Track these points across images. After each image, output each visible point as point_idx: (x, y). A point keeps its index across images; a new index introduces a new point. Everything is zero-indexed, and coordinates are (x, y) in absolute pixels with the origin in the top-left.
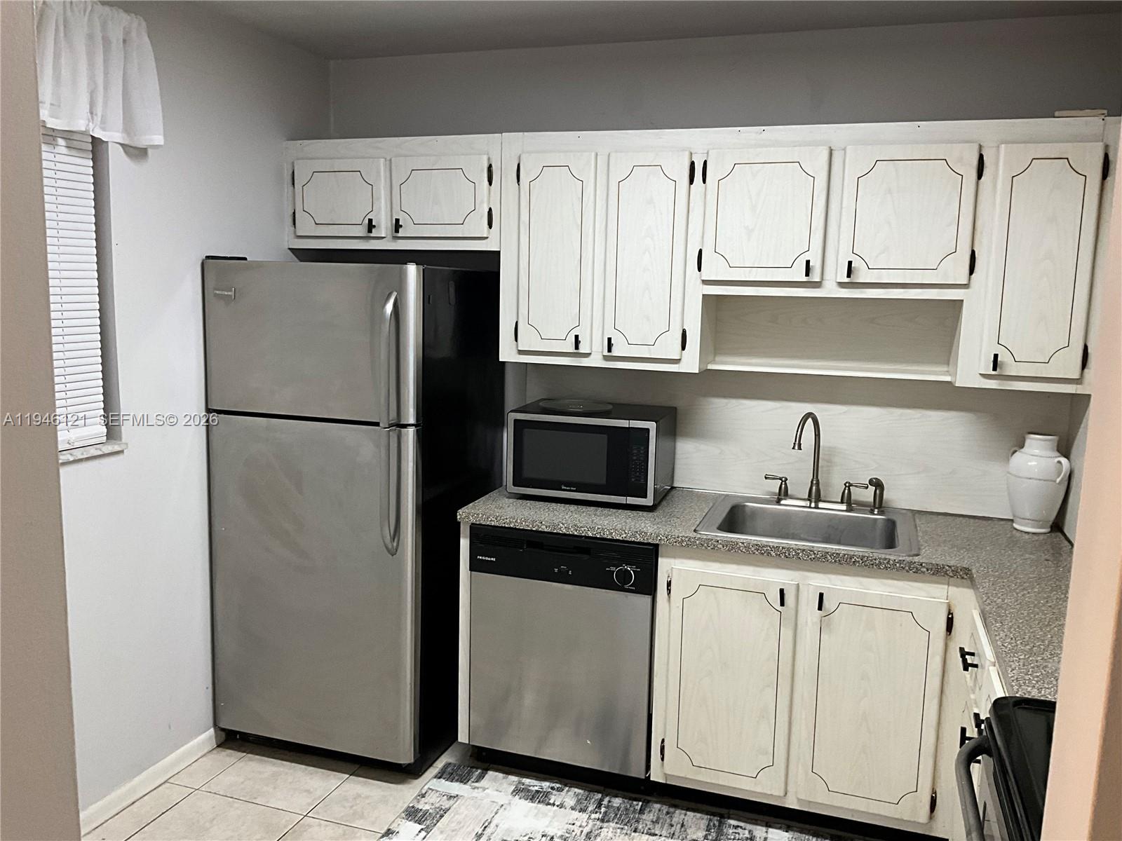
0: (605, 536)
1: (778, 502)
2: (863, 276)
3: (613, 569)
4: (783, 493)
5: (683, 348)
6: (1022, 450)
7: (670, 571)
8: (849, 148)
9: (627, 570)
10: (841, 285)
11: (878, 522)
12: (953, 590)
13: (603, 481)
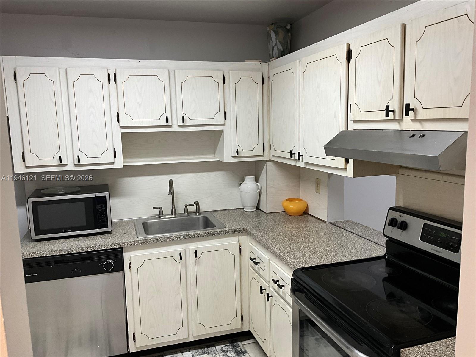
0: (97, 249)
1: (160, 218)
2: (188, 122)
3: (102, 264)
4: (161, 214)
5: (115, 157)
6: (244, 182)
7: (129, 258)
8: (176, 71)
9: (110, 262)
10: (180, 126)
11: (201, 218)
12: (240, 237)
13: (85, 224)
